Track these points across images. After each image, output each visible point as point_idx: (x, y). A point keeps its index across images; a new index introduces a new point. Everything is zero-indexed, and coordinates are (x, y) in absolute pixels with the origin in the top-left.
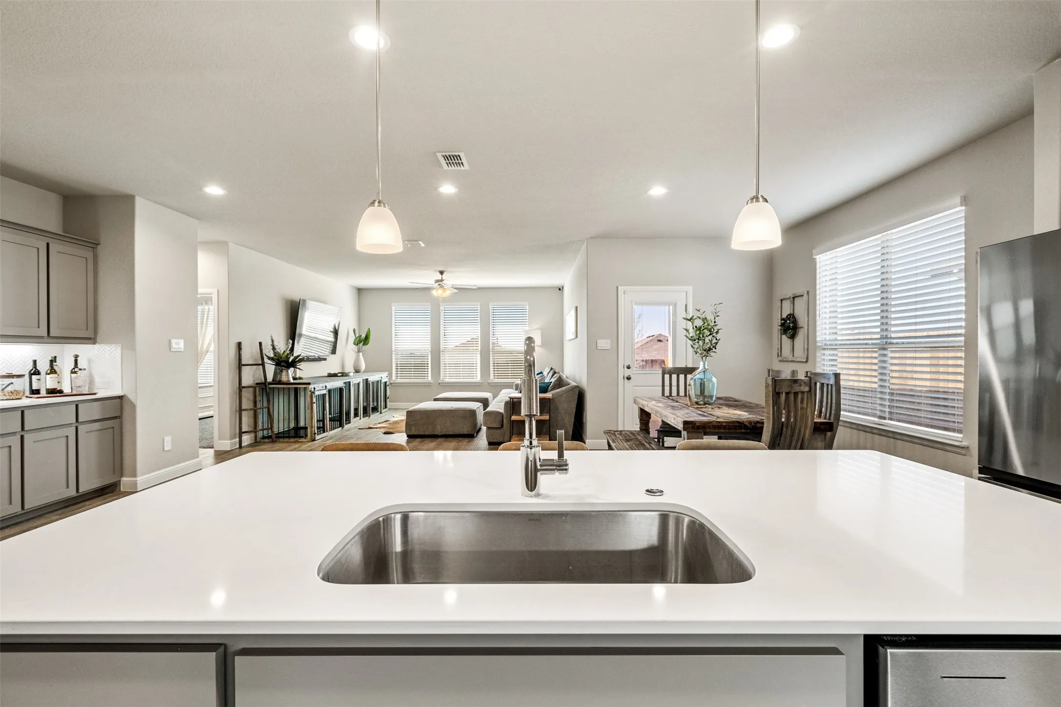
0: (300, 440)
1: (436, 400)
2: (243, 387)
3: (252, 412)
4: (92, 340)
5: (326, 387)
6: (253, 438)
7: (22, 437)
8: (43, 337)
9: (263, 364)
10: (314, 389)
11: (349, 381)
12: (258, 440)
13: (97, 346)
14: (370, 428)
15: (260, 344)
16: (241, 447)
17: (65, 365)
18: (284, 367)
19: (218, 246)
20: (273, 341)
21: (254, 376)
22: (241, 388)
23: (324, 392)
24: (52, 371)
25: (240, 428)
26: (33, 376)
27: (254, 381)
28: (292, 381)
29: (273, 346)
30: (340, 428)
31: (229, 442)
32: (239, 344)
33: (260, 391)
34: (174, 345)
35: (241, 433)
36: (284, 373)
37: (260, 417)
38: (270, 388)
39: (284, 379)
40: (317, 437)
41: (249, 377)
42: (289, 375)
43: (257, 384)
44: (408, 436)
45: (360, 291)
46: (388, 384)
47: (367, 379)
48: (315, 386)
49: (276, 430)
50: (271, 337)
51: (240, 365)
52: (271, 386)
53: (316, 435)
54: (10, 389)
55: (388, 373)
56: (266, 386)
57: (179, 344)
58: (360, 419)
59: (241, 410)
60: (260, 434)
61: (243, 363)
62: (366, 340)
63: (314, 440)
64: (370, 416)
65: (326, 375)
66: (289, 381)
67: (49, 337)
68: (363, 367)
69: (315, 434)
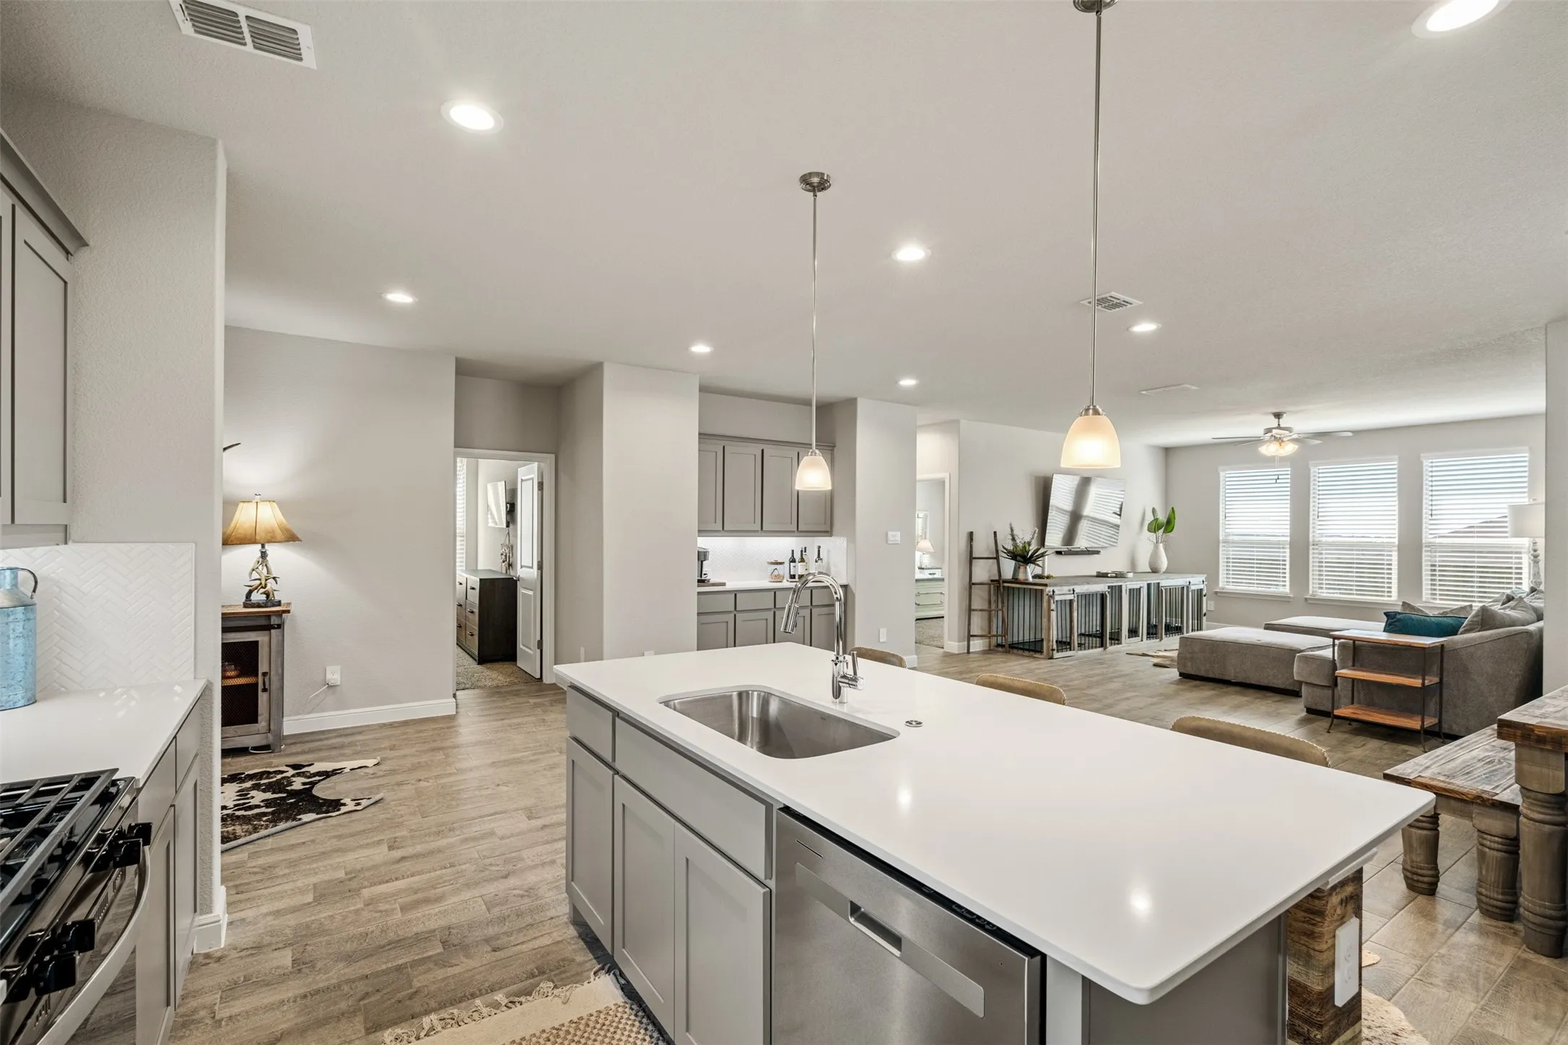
0: (1035, 656)
1: (1269, 627)
2: (973, 584)
3: (986, 614)
4: (829, 533)
5: (1074, 591)
6: (988, 645)
7: (774, 613)
8: (794, 532)
9: (997, 558)
10: (1053, 592)
11: (1120, 584)
12: (992, 648)
13: (832, 538)
14: (1144, 655)
15: (995, 533)
16: (968, 652)
17: (811, 555)
18: (1021, 562)
19: (948, 427)
20: (1012, 530)
21: (989, 571)
22: (971, 584)
23: (1071, 597)
24: (802, 560)
25: (969, 631)
26: (791, 564)
27: (990, 577)
28: (1031, 580)
29: (1013, 535)
30: (1101, 649)
31: (957, 644)
32: (971, 534)
33: (994, 590)
34: (890, 538)
35: (970, 636)
36: (1022, 569)
37: (994, 620)
38: (1004, 587)
39: (1021, 577)
40: (1056, 655)
41: (983, 572)
42: (1030, 571)
43: (992, 581)
44: (1181, 674)
45: (1168, 451)
46: (1204, 593)
47: (1159, 583)
48: (1056, 589)
49: (1010, 640)
50: (1011, 525)
51: (972, 558)
52: (1006, 585)
53: (1055, 652)
54: (776, 573)
55: (1206, 575)
56: (999, 584)
57: (895, 536)
58: (1142, 641)
59: (970, 610)
60: (994, 641)
61: (974, 556)
62: (1169, 525)
63: (1051, 658)
64: (1161, 639)
65: (1095, 574)
66: (1027, 580)
67: (798, 532)
68: (1164, 563)
69: (1053, 650)
